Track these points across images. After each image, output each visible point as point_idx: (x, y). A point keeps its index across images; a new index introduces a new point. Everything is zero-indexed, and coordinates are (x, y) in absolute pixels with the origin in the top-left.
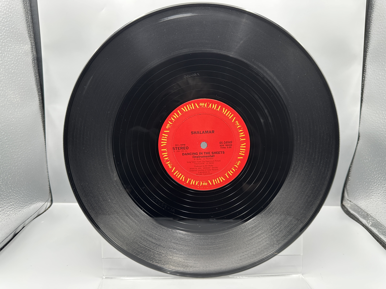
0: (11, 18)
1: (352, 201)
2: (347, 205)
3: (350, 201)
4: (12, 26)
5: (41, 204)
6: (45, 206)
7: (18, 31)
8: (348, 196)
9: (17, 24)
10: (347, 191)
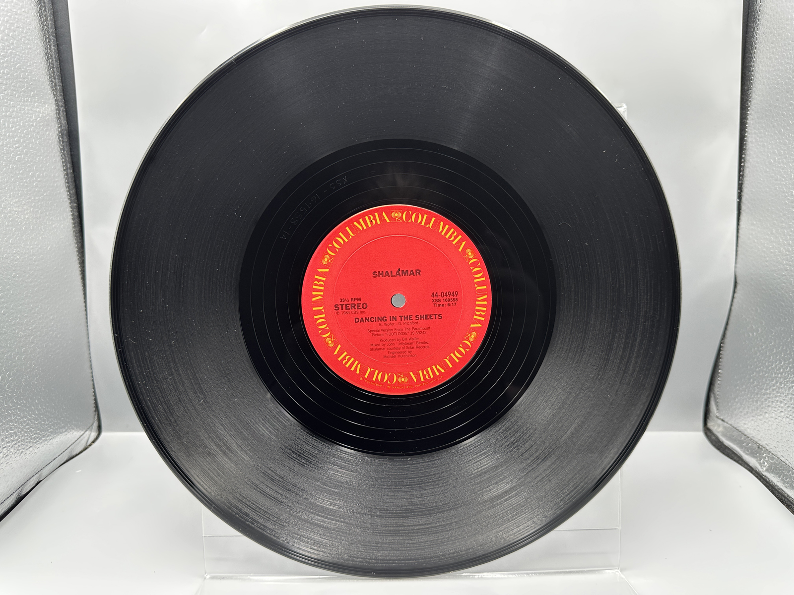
0: (13, 49)
1: (726, 420)
2: (717, 428)
3: (723, 420)
4: (16, 64)
5: (75, 433)
6: (86, 439)
7: (28, 75)
8: (717, 410)
9: (27, 62)
10: (716, 399)
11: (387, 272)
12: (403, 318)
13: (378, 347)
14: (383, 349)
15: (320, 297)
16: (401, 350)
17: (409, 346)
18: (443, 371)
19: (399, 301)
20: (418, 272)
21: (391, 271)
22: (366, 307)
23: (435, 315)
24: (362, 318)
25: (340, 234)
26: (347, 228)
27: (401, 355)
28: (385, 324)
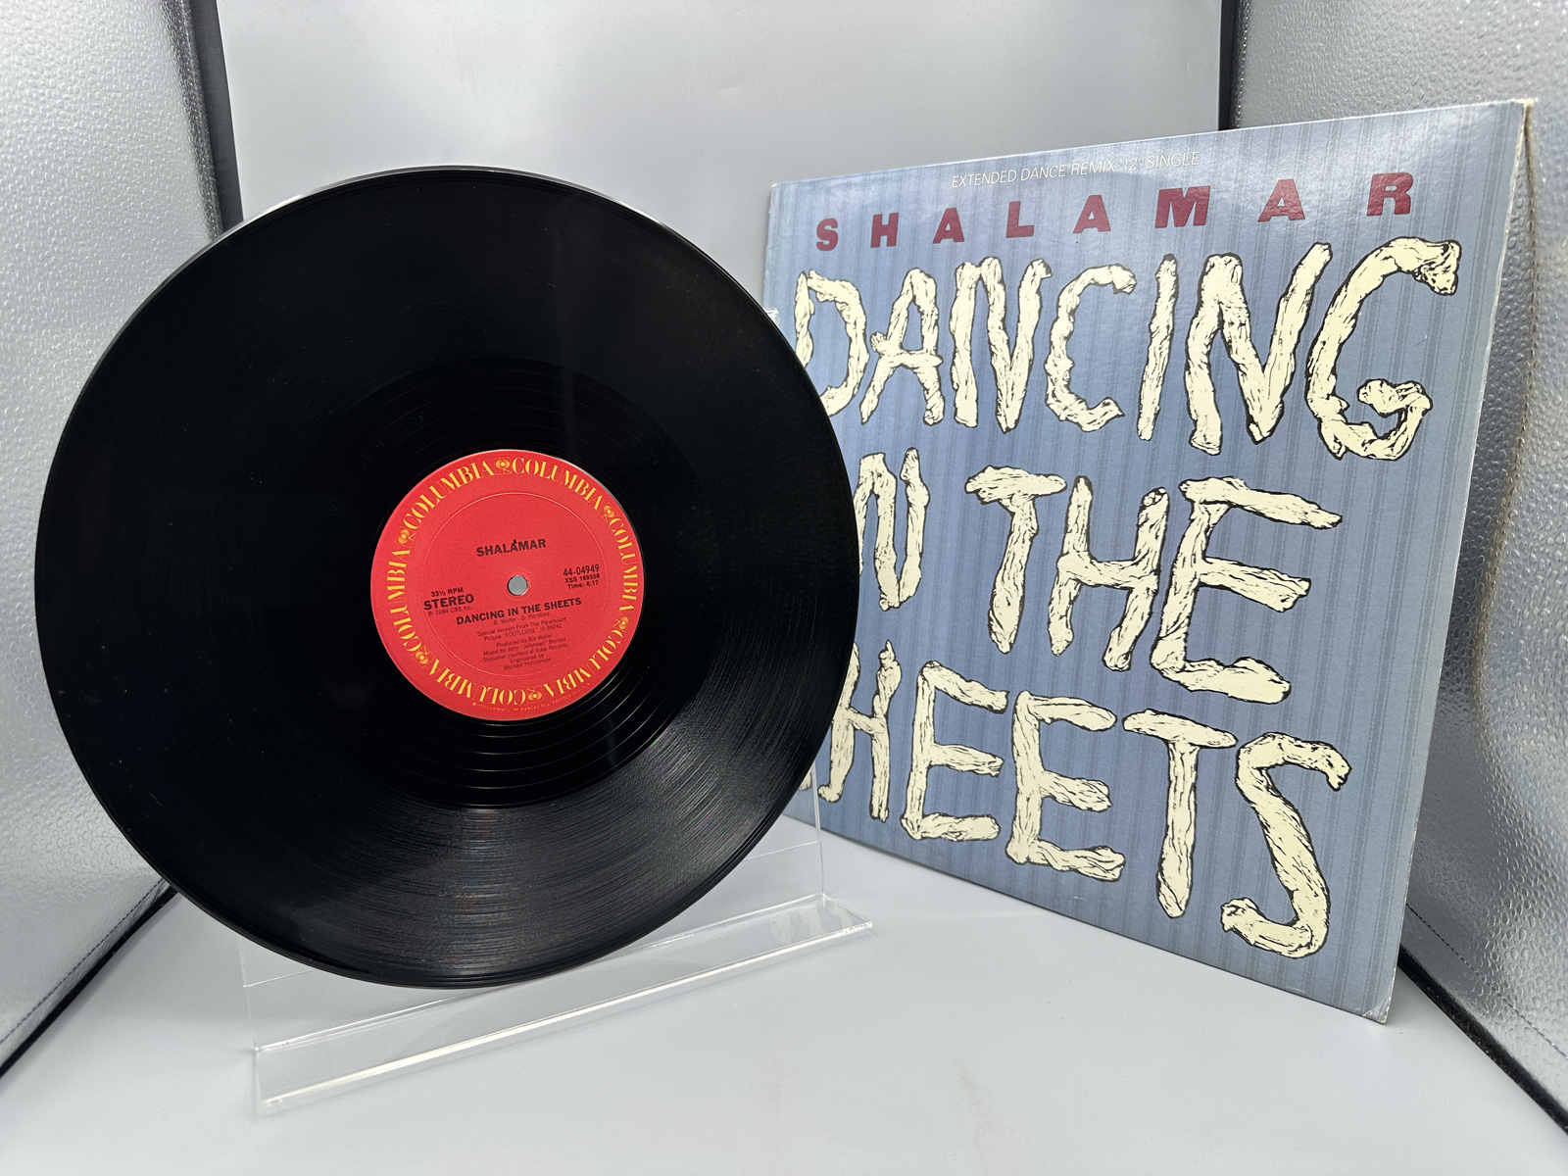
11: (497, 546)
12: (527, 609)
13: (495, 655)
14: (503, 657)
15: (400, 593)
16: (529, 655)
17: (539, 647)
18: (589, 676)
19: (519, 587)
20: (542, 542)
21: (504, 545)
22: (472, 600)
23: (571, 600)
24: (467, 617)
25: (422, 497)
26: (432, 488)
27: (529, 661)
28: (503, 622)
